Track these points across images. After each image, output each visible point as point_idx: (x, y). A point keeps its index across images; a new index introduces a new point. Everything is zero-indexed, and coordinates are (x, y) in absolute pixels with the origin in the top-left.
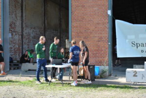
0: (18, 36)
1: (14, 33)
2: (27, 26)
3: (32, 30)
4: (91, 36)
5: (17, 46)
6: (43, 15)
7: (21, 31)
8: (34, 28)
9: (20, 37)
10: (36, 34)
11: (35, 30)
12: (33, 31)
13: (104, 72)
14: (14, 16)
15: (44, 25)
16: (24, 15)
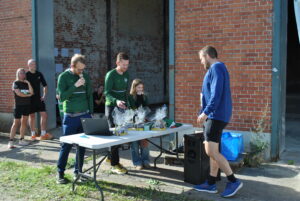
0: (98, 54)
1: (88, 49)
2: (120, 35)
3: (133, 43)
4: (224, 48)
5: (97, 75)
6: (162, 13)
7: (105, 44)
8: (140, 39)
9: (104, 56)
10: (145, 50)
11: (140, 43)
12: (137, 44)
13: (255, 150)
14: (86, 13)
15: (162, 33)
16: (113, 12)
